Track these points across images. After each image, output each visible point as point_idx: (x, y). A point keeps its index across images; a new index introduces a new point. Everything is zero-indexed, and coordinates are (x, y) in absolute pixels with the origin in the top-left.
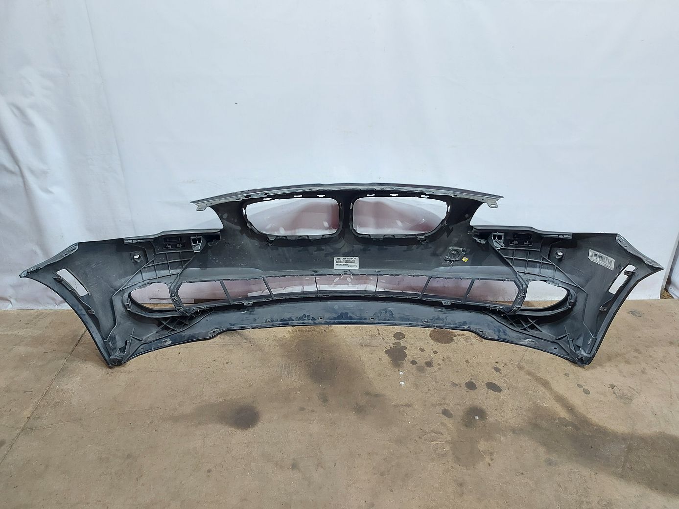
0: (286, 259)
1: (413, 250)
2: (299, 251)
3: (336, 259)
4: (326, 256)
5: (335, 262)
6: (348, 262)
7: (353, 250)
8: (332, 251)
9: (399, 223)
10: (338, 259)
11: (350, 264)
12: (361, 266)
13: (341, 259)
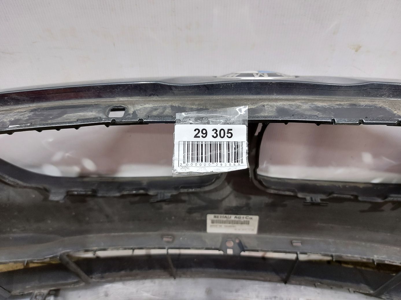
0: (107, 216)
1: (383, 211)
2: (132, 203)
3: (210, 217)
4: (190, 211)
5: (209, 222)
6: (237, 223)
7: (247, 205)
8: (204, 204)
9: (367, 158)
10: (215, 217)
11: (238, 226)
12: (262, 228)
13: (222, 217)
